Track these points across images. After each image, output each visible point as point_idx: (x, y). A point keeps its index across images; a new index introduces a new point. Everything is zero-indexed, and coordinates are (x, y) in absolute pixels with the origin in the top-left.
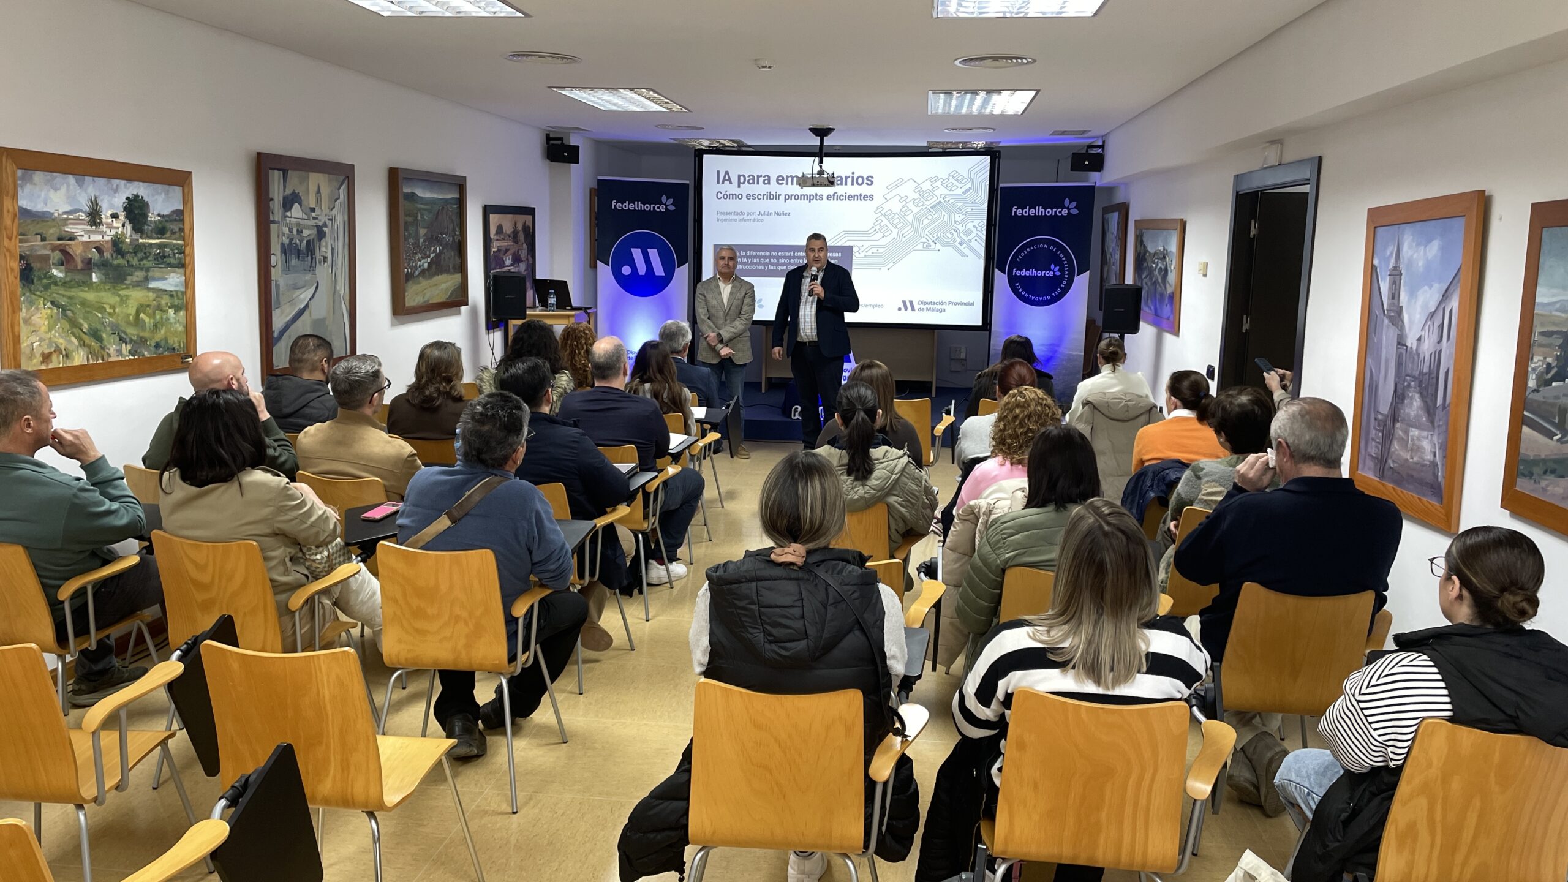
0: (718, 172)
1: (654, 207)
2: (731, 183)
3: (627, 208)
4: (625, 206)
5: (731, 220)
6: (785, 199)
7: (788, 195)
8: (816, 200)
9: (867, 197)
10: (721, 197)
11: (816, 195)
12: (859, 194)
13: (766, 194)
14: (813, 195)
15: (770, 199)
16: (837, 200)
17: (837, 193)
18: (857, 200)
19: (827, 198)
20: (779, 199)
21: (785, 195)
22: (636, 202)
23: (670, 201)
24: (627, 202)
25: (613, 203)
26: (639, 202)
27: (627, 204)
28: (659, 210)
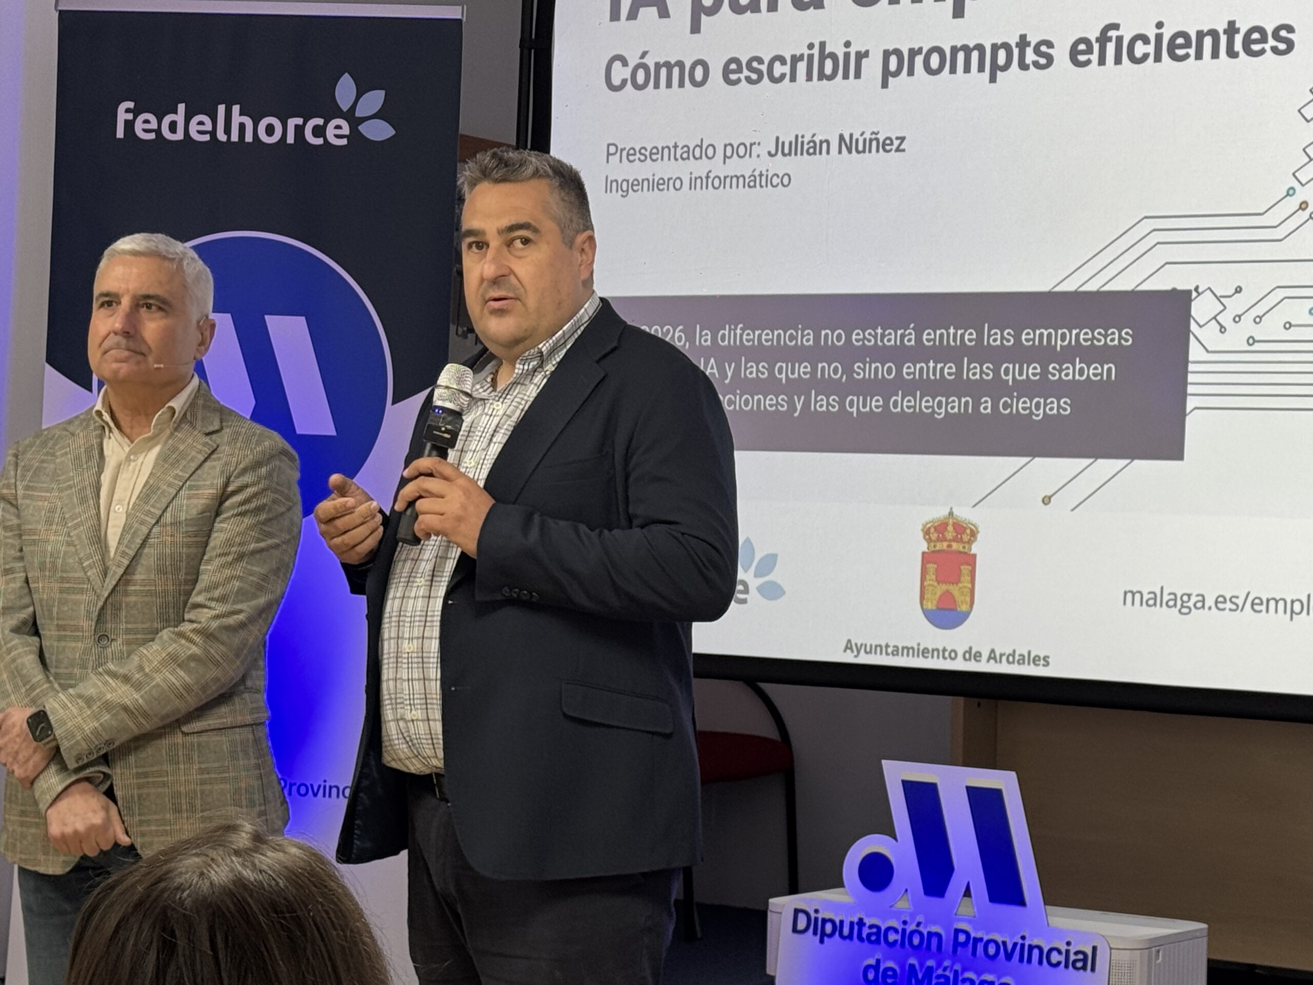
1: (299, 130)
2: (664, 13)
3: (179, 136)
4: (173, 127)
5: (659, 184)
6: (887, 74)
7: (898, 52)
8: (1023, 66)
9: (1264, 40)
10: (624, 82)
11: (1023, 43)
12: (1221, 27)
13: (807, 52)
14: (1006, 46)
15: (822, 76)
16: (1118, 61)
17: (1116, 27)
18: (1215, 55)
19: (1074, 54)
20: (858, 75)
21: (887, 54)
22: (221, 109)
23: (374, 100)
24: (181, 107)
25: (122, 116)
26: (236, 109)
27: (179, 117)
28: (320, 141)
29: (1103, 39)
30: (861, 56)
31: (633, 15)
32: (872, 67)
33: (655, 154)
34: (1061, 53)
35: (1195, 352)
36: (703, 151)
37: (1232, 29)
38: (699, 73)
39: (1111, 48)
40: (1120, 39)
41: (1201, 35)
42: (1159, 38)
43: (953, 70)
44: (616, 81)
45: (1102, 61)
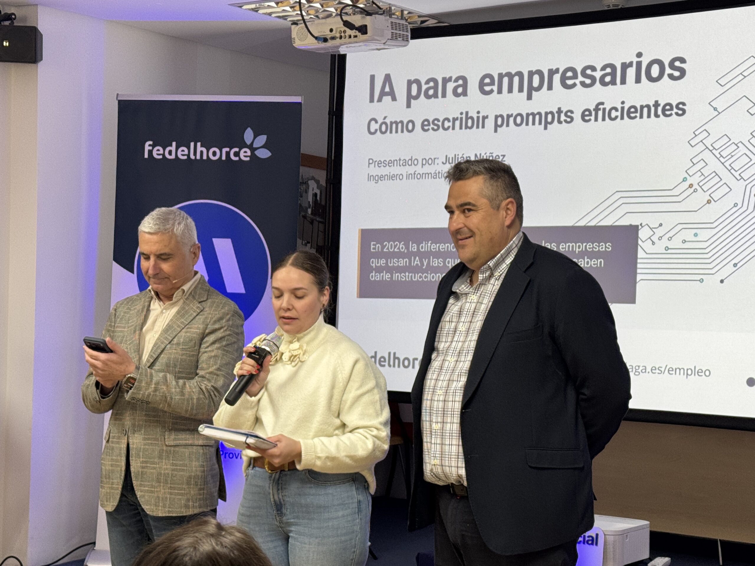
0: (372, 78)
1: (228, 154)
2: (394, 99)
3: (173, 157)
4: (170, 153)
5: (392, 177)
6: (496, 126)
7: (502, 116)
8: (560, 122)
9: (672, 109)
10: (376, 130)
11: (559, 111)
12: (651, 103)
13: (460, 116)
14: (552, 113)
15: (467, 127)
16: (604, 119)
17: (602, 103)
18: (649, 116)
19: (583, 116)
20: (483, 127)
21: (496, 117)
22: (192, 144)
23: (262, 139)
24: (174, 144)
25: (147, 148)
26: (199, 144)
27: (173, 148)
28: (237, 159)
29: (597, 109)
30: (485, 118)
31: (380, 100)
32: (490, 123)
33: (391, 163)
34: (577, 116)
35: (641, 254)
36: (412, 162)
37: (656, 104)
38: (410, 126)
39: (600, 113)
40: (604, 109)
41: (642, 107)
42: (623, 108)
43: (527, 124)
44: (372, 130)
45: (596, 120)
